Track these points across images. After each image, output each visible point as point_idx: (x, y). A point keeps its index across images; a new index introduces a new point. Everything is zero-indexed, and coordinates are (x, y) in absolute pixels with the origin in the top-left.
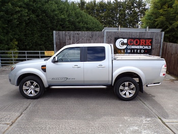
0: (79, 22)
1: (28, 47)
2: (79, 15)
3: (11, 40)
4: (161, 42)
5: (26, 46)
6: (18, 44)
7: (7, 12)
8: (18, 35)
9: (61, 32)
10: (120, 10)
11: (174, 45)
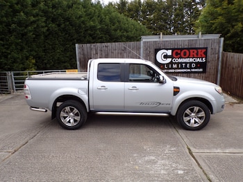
0: (115, 30)
1: (48, 66)
2: (116, 21)
3: (27, 58)
4: (219, 51)
5: (46, 64)
6: (36, 62)
7: (20, 24)
8: (36, 51)
9: (85, 45)
10: (175, 10)
11: (237, 55)
